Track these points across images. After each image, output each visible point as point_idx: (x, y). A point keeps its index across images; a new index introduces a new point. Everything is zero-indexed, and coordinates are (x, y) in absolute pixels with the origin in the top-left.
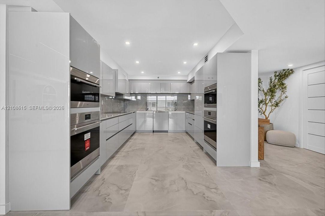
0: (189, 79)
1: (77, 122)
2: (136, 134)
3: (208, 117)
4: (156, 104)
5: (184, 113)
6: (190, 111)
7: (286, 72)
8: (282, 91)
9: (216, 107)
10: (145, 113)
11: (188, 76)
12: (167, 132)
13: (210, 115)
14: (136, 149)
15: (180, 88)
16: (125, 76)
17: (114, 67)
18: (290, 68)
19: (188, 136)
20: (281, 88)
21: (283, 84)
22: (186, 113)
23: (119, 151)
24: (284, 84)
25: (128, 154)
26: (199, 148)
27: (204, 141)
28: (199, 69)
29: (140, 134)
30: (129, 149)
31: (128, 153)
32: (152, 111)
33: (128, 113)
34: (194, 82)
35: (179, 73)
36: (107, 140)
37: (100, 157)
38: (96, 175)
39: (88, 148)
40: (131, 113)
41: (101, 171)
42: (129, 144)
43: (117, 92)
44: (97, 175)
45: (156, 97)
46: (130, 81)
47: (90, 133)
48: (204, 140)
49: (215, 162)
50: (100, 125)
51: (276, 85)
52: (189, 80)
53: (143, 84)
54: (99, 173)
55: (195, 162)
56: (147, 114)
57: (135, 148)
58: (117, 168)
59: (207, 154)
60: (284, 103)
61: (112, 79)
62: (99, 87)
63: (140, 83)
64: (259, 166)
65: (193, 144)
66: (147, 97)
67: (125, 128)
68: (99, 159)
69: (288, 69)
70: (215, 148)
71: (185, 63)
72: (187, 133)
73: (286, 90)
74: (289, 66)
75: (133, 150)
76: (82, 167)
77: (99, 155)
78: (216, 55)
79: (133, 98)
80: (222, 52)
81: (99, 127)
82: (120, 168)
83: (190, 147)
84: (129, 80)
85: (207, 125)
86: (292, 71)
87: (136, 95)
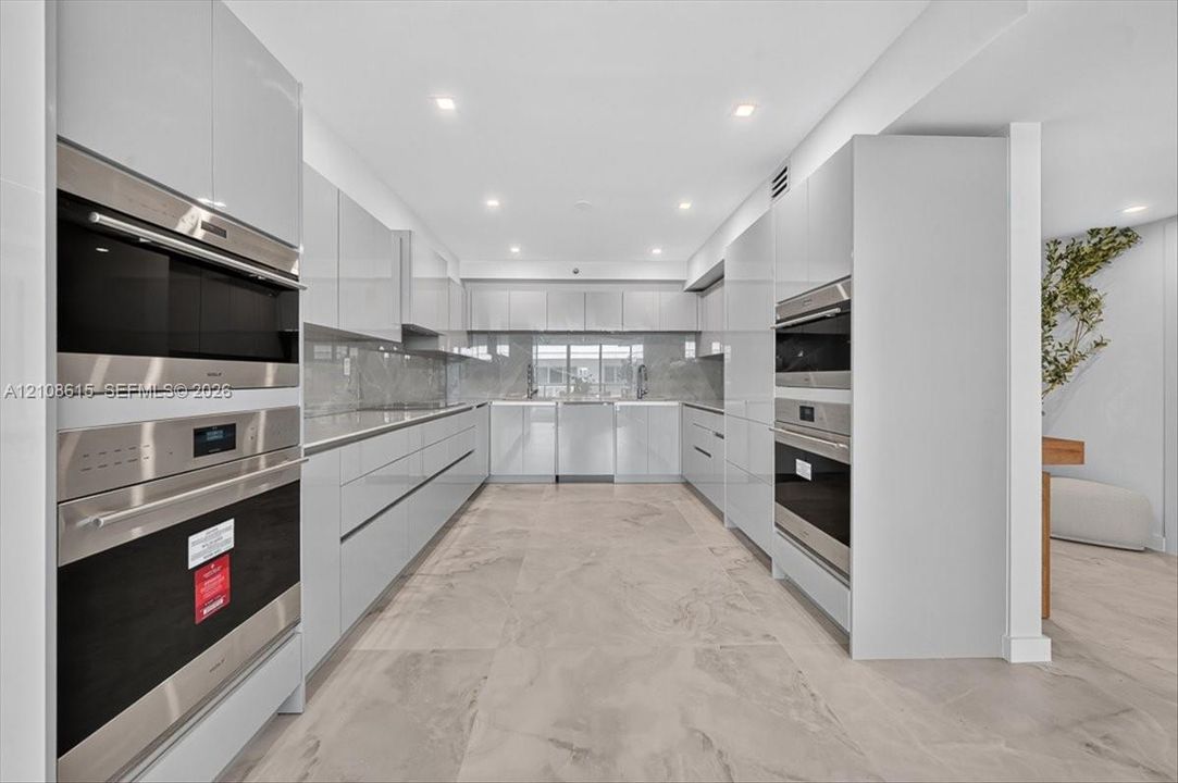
0: (697, 274)
1: (148, 472)
2: (491, 489)
3: (797, 428)
4: (564, 372)
5: (675, 407)
6: (697, 399)
7: (1101, 240)
8: (1083, 320)
9: (847, 385)
10: (523, 406)
11: (690, 261)
12: (609, 480)
13: (812, 420)
14: (487, 563)
15: (657, 309)
16: (445, 263)
17: (394, 221)
18: (1121, 224)
19: (696, 500)
20: (1075, 307)
21: (1084, 292)
22: (685, 407)
23: (412, 575)
24: (1089, 291)
25: (451, 586)
26: (750, 556)
27: (775, 529)
28: (742, 231)
29: (504, 489)
30: (457, 560)
31: (453, 581)
32: (549, 399)
33: (457, 408)
34: (723, 284)
35: (657, 251)
36: (343, 539)
37: (300, 628)
38: (283, 716)
39: (221, 601)
40: (470, 408)
41: (308, 697)
42: (460, 533)
43: (409, 325)
44: (287, 719)
45: (564, 348)
46: (468, 285)
47: (231, 522)
48: (777, 525)
49: (843, 639)
50: (302, 475)
51: (1056, 297)
52: (693, 282)
53: (519, 296)
54: (298, 705)
55: (747, 634)
56: (534, 409)
57: (481, 559)
58: (388, 671)
59: (790, 586)
60: (1087, 367)
61: (390, 276)
62: (295, 291)
63: (507, 293)
64: (1048, 658)
65: (719, 535)
66: (534, 348)
67: (437, 475)
68: (298, 637)
69: (1113, 229)
70: (844, 576)
71: (685, 206)
72: (687, 484)
73: (1100, 313)
74: (1127, 211)
75: (472, 568)
76: (175, 716)
77: (296, 623)
78: (846, 145)
79: (480, 352)
80: (876, 133)
81: (299, 481)
82: (408, 668)
83: (711, 549)
84: (462, 280)
85: (795, 462)
86: (1126, 236)
87: (491, 337)
